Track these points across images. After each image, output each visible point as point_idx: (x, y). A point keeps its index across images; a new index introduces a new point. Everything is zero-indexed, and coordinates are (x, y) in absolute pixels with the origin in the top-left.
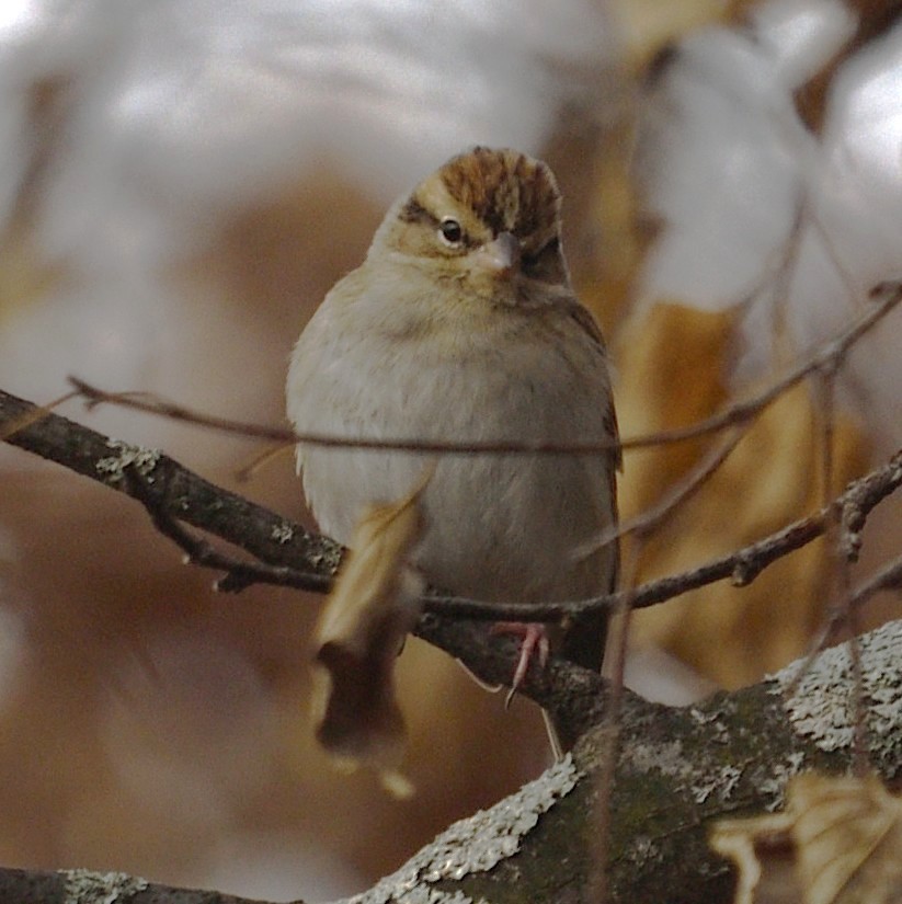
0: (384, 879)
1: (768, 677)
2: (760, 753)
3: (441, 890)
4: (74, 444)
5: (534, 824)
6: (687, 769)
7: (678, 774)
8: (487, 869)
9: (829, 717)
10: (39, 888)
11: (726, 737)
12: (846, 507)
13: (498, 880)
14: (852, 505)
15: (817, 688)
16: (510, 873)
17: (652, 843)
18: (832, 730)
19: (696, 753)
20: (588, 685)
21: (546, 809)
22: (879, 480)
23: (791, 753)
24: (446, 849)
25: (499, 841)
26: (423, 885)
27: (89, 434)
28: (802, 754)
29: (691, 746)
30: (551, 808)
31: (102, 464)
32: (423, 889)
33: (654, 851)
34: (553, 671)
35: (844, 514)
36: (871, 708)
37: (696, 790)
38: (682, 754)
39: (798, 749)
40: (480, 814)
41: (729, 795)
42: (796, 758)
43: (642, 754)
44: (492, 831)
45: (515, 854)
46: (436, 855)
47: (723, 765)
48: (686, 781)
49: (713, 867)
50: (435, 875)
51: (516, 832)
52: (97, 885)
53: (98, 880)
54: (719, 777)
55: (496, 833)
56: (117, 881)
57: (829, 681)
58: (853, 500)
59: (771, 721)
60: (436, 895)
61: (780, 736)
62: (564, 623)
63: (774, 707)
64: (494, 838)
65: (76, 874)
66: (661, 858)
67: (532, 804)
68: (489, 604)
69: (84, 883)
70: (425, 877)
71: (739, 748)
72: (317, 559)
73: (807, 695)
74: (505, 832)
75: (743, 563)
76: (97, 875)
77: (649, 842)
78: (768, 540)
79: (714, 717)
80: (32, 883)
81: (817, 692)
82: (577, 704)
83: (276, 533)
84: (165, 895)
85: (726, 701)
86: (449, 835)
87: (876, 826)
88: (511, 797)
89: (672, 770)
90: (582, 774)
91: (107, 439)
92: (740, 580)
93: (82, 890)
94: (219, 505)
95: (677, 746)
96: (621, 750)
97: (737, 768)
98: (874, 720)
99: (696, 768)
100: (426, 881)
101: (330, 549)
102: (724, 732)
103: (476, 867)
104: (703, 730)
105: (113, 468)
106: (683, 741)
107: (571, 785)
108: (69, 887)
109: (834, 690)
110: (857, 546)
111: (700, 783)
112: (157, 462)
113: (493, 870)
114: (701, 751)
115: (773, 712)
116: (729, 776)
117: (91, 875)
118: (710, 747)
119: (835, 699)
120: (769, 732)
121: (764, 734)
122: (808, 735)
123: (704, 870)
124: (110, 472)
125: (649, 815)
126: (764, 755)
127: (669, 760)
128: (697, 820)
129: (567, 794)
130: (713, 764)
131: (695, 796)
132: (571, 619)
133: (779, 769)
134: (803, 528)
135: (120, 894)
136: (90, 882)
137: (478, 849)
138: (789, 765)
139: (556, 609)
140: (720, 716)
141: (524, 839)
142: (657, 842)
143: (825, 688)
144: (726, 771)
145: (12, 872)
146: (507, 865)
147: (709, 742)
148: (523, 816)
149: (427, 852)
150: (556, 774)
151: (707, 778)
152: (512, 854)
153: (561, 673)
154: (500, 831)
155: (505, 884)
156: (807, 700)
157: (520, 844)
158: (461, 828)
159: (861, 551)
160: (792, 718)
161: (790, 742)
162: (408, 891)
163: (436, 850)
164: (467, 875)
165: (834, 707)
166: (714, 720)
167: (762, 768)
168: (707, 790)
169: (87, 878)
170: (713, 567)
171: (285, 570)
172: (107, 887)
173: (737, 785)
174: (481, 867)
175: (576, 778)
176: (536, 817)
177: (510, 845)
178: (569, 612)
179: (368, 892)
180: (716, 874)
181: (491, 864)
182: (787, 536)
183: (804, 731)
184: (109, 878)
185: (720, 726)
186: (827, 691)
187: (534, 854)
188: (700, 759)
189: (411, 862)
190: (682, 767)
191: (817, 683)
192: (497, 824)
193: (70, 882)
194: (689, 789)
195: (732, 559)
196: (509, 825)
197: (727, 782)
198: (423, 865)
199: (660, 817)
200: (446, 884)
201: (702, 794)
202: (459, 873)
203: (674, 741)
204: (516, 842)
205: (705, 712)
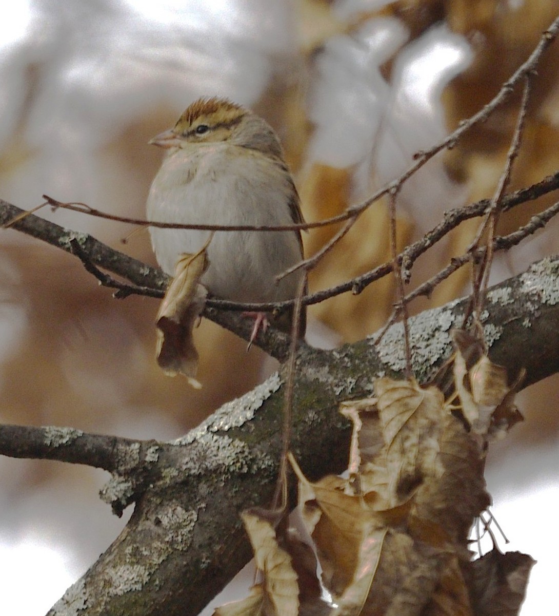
0: (192, 430)
1: (369, 337)
2: (365, 372)
3: (218, 435)
4: (48, 231)
5: (261, 405)
6: (331, 379)
7: (327, 381)
8: (239, 426)
9: (396, 355)
10: (32, 435)
11: (349, 365)
12: (404, 258)
13: (244, 430)
14: (407, 257)
15: (391, 342)
16: (249, 428)
17: (315, 413)
18: (397, 361)
19: (335, 372)
20: (285, 340)
21: (266, 398)
22: (418, 246)
23: (379, 372)
24: (221, 416)
25: (244, 412)
26: (210, 433)
27: (55, 226)
28: (384, 372)
29: (333, 368)
30: (269, 398)
31: (61, 240)
32: (210, 435)
33: (316, 417)
34: (269, 334)
35: (403, 261)
36: (416, 351)
37: (335, 389)
38: (329, 372)
39: (382, 370)
40: (236, 400)
41: (350, 392)
42: (381, 374)
43: (310, 372)
44: (242, 408)
45: (252, 419)
46: (216, 419)
47: (348, 377)
48: (331, 385)
49: (343, 424)
50: (216, 428)
51: (252, 409)
52: (59, 434)
53: (60, 432)
54: (346, 383)
55: (243, 409)
56: (69, 432)
57: (396, 339)
58: (407, 255)
59: (370, 357)
60: (215, 438)
61: (374, 363)
62: (274, 312)
63: (371, 351)
64: (242, 411)
65: (50, 428)
66: (319, 420)
67: (260, 395)
68: (240, 303)
69: (53, 433)
70: (211, 429)
71: (355, 369)
72: (160, 283)
73: (387, 345)
74: (248, 408)
75: (357, 284)
76: (60, 429)
77: (314, 413)
78: (368, 273)
79: (344, 355)
80: (30, 433)
81: (391, 344)
82: (280, 349)
83: (142, 271)
84: (91, 438)
85: (349, 348)
86: (222, 410)
88: (250, 392)
89: (324, 380)
90: (283, 382)
91: (62, 228)
92: (355, 292)
93: (53, 436)
94: (115, 258)
95: (327, 369)
96: (300, 370)
97: (355, 379)
98: (417, 356)
99: (335, 378)
100: (211, 432)
101: (166, 279)
102: (348, 362)
103: (234, 424)
104: (339, 361)
105: (67, 241)
106: (329, 366)
107: (278, 387)
108: (46, 435)
109: (399, 343)
110: (409, 276)
111: (337, 386)
112: (86, 239)
113: (242, 426)
114: (337, 371)
115: (371, 353)
116: (351, 382)
117: (57, 429)
118: (342, 369)
119: (399, 347)
120: (369, 362)
121: (367, 363)
122: (387, 364)
123: (339, 425)
124: (65, 244)
125: (314, 401)
126: (367, 372)
127: (323, 375)
128: (336, 403)
129: (276, 391)
130: (343, 377)
131: (335, 392)
132: (277, 310)
133: (373, 379)
134: (384, 268)
135: (70, 438)
136: (56, 433)
137: (235, 416)
138: (378, 377)
139: (270, 306)
140: (346, 355)
141: (256, 412)
142: (318, 413)
143: (395, 341)
144: (349, 380)
145: (20, 428)
146: (249, 424)
147: (341, 367)
148: (256, 401)
149: (211, 418)
150: (271, 382)
151: (340, 384)
152: (251, 419)
153: (273, 335)
154: (245, 408)
155: (248, 431)
156: (387, 347)
157: (254, 414)
158: (228, 406)
159: (411, 278)
160: (380, 355)
161: (378, 366)
162: (202, 436)
163: (216, 417)
164: (230, 429)
165: (399, 351)
166: (344, 357)
167: (365, 379)
168: (341, 389)
169: (54, 430)
170: (343, 286)
171: (146, 288)
172: (64, 435)
173: (354, 387)
174: (237, 425)
175: (280, 384)
176: (262, 402)
177: (250, 415)
178: (276, 307)
179: (184, 437)
180: (344, 428)
181: (241, 423)
182: (377, 272)
183: (385, 362)
184: (65, 430)
185: (346, 359)
186: (396, 343)
187: (261, 418)
188: (337, 374)
189: (204, 422)
190: (329, 378)
191: (391, 339)
192: (244, 405)
193: (47, 432)
194: (332, 389)
195: (351, 282)
196: (249, 406)
197: (350, 386)
198: (210, 424)
199: (319, 401)
200: (220, 432)
201: (338, 391)
202: (226, 428)
203: (325, 366)
204: (253, 413)
205: (340, 353)
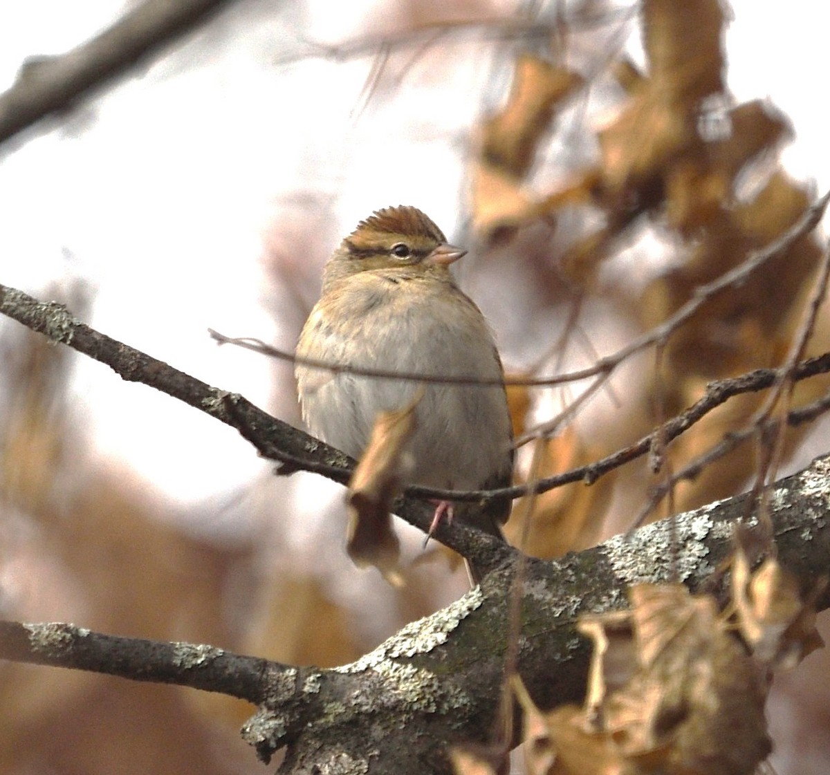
0: (365, 656)
1: (600, 544)
2: (593, 589)
3: (398, 662)
4: (189, 388)
5: (456, 626)
6: (549, 597)
7: (544, 599)
8: (427, 651)
9: (635, 569)
10: (158, 652)
11: (573, 578)
12: (653, 441)
13: (434, 658)
14: (657, 439)
15: (628, 552)
16: (440, 655)
17: (527, 640)
18: (636, 577)
19: (555, 587)
20: (491, 544)
21: (464, 617)
22: (673, 426)
23: (612, 590)
24: (403, 638)
25: (434, 635)
26: (388, 660)
27: (198, 383)
28: (618, 590)
29: (552, 582)
30: (467, 616)
31: (205, 401)
32: (388, 663)
33: (528, 644)
34: (471, 535)
35: (652, 446)
36: (661, 565)
37: (554, 609)
38: (547, 588)
39: (616, 587)
40: (423, 619)
41: (574, 613)
42: (614, 593)
43: (525, 587)
44: (431, 629)
45: (444, 643)
46: (397, 642)
47: (571, 595)
48: (548, 604)
49: (563, 656)
50: (395, 655)
51: (445, 630)
52: (193, 651)
53: (194, 649)
54: (569, 602)
55: (433, 630)
56: (206, 649)
57: (636, 548)
58: (658, 437)
59: (601, 570)
60: (396, 665)
61: (606, 579)
62: (482, 503)
63: (603, 562)
64: (432, 633)
65: (180, 644)
66: (532, 649)
67: (455, 614)
69: (185, 650)
70: (390, 655)
71: (581, 585)
72: (332, 462)
73: (623, 556)
74: (439, 630)
75: (591, 472)
76: (194, 646)
77: (525, 639)
78: (606, 459)
79: (567, 566)
80: (154, 649)
81: (629, 554)
82: (484, 556)
83: (308, 446)
84: (233, 659)
85: (574, 557)
86: (404, 631)
87: (683, 614)
88: (443, 610)
89: (540, 597)
90: (485, 597)
91: (209, 386)
92: (588, 482)
93: (184, 654)
94: (275, 428)
95: (543, 583)
96: (509, 583)
97: (580, 597)
98: (663, 572)
99: (554, 596)
100: (390, 657)
101: (340, 457)
102: (571, 576)
103: (421, 650)
104: (560, 573)
105: (212, 403)
106: (548, 579)
107: (479, 604)
108: (176, 652)
109: (639, 553)
110: (659, 464)
111: (557, 605)
112: (238, 401)
113: (431, 652)
114: (557, 587)
115: (602, 565)
116: (574, 602)
117: (190, 645)
118: (564, 584)
119: (639, 559)
120: (599, 576)
121: (597, 578)
122: (623, 579)
123: (557, 657)
124: (210, 406)
125: (526, 623)
126: (596, 590)
127: (538, 591)
128: (554, 627)
129: (477, 609)
130: (565, 594)
131: (554, 613)
132: (486, 501)
133: (604, 599)
134: (627, 453)
135: (207, 657)
136: (189, 650)
137: (422, 639)
138: (610, 596)
139: (478, 495)
140: (570, 566)
141: (450, 634)
142: (530, 639)
143: (633, 551)
144: (572, 599)
145: (142, 641)
146: (440, 650)
147: (562, 581)
148: (450, 620)
149: (392, 639)
150: (470, 597)
151: (561, 603)
152: (442, 643)
153: (476, 536)
154: (436, 629)
155: (438, 660)
156: (623, 559)
157: (447, 637)
158: (413, 626)
159: (662, 466)
160: (614, 569)
161: (612, 582)
162: (379, 663)
163: (396, 639)
164: (416, 654)
165: (639, 563)
166: (567, 568)
167: (594, 598)
168: (561, 609)
169: (187, 647)
170: (572, 474)
171: (317, 463)
172: (200, 653)
173: (579, 607)
174: (424, 650)
175: (482, 600)
176: (457, 621)
177: (441, 637)
178: (485, 497)
179: (355, 663)
180: (565, 660)
181: (430, 648)
182: (618, 457)
183: (620, 577)
184: (200, 647)
185: (570, 572)
186: (635, 553)
187: (456, 643)
188: (557, 591)
189: (381, 646)
190: (546, 595)
191: (629, 548)
192: (435, 624)
193: (177, 649)
194: (550, 609)
195: (584, 470)
196: (441, 625)
197: (573, 606)
198: (389, 647)
199: (531, 624)
200: (402, 659)
201: (558, 612)
202: (410, 654)
203: (542, 579)
204: (445, 636)
205: (561, 563)
